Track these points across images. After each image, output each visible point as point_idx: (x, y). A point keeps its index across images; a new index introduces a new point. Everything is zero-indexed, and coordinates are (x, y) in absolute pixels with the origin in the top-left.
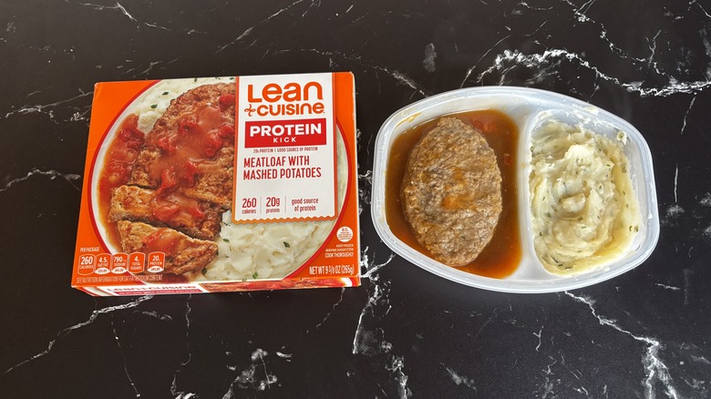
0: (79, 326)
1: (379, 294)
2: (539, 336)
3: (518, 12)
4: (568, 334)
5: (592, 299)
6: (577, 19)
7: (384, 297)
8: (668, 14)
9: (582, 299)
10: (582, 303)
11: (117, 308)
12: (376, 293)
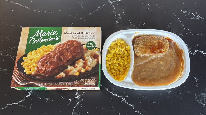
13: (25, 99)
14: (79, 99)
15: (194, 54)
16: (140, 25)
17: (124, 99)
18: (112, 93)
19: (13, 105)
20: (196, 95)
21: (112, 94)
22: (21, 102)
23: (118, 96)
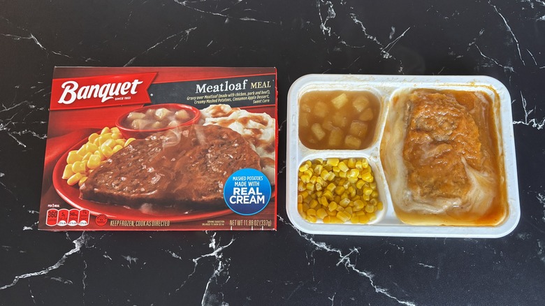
0: (6, 287)
1: (221, 268)
2: (332, 300)
3: (339, 49)
4: (353, 299)
5: (372, 274)
6: (383, 56)
7: (225, 270)
8: (452, 53)
9: (365, 274)
10: (364, 276)
11: (32, 274)
12: (220, 267)
13: (66, 259)
14: (221, 259)
15: (540, 126)
16: (391, 37)
17: (345, 257)
18: (311, 239)
19: (32, 276)
20: (539, 243)
21: (312, 244)
22: (54, 267)
23: (329, 250)
